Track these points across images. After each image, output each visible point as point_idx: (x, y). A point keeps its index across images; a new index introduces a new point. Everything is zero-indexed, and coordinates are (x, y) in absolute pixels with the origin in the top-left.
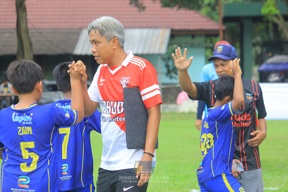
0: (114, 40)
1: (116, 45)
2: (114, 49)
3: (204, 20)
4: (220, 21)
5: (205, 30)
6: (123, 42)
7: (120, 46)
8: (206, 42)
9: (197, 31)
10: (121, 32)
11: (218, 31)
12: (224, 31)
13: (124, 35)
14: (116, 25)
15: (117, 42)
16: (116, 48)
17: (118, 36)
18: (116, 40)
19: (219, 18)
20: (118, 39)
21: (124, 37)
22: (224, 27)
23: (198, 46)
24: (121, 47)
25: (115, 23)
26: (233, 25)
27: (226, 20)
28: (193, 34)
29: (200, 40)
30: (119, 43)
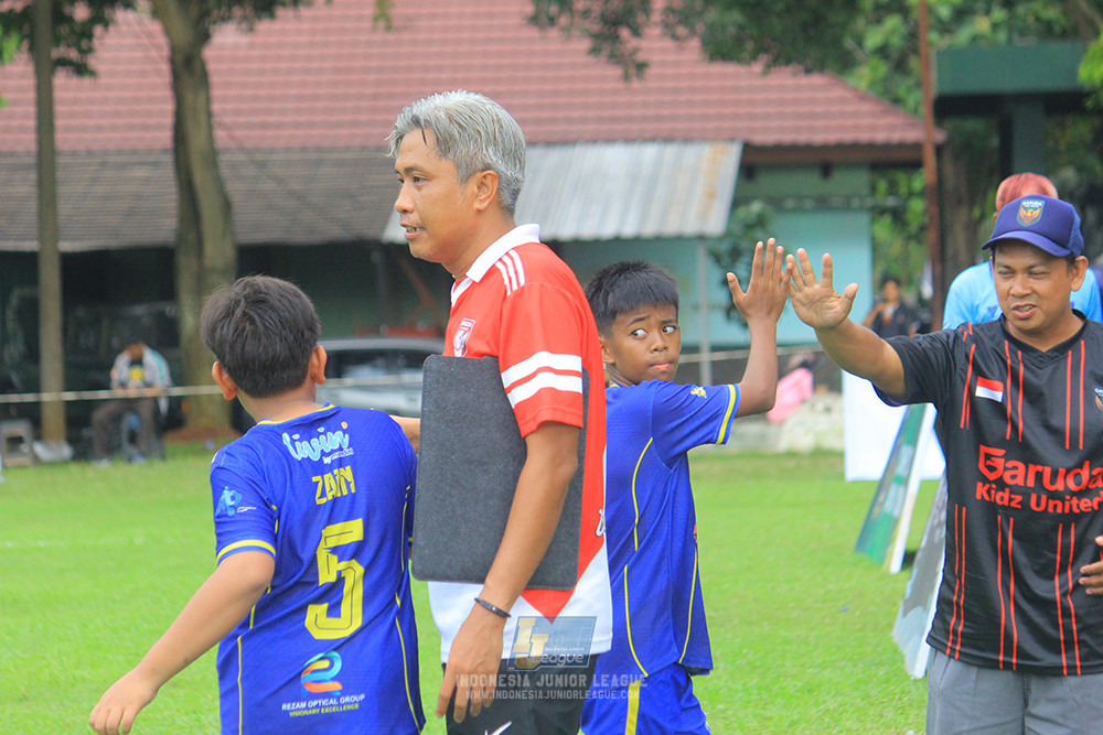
0: (484, 177)
1: (489, 197)
2: (479, 211)
3: (866, 107)
4: (926, 111)
5: (871, 146)
6: (515, 194)
7: (499, 203)
8: (873, 189)
9: (840, 147)
10: (514, 156)
11: (917, 146)
12: (939, 150)
13: (522, 169)
14: (502, 127)
15: (492, 186)
16: (487, 208)
17: (501, 167)
18: (489, 178)
19: (919, 101)
20: (498, 176)
21: (520, 176)
22: (940, 136)
23: (846, 207)
24: (502, 208)
25: (499, 120)
26: (974, 125)
27: (946, 107)
28: (825, 161)
29: (853, 182)
30: (498, 193)
